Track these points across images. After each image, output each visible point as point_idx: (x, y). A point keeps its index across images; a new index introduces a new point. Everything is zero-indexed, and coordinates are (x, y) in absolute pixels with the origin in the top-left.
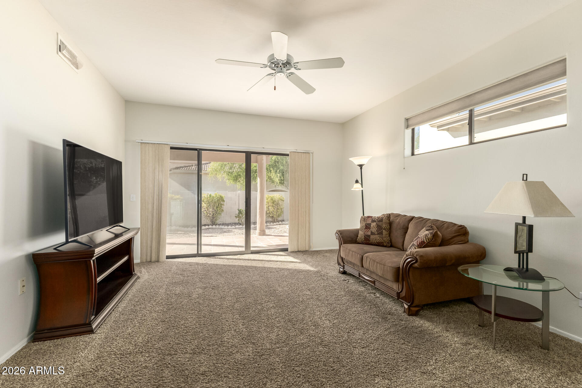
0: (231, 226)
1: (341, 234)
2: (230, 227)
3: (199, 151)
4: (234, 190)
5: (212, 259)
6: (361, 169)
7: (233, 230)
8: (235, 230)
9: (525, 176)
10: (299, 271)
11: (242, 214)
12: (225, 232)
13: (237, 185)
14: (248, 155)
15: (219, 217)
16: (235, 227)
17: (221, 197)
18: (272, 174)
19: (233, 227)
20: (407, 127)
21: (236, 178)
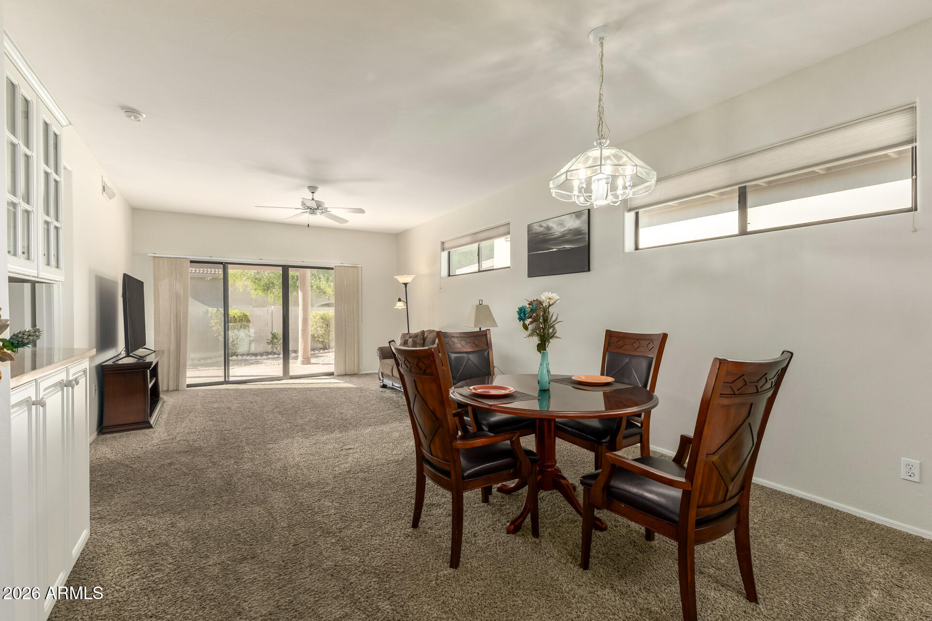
0: (261, 356)
1: (381, 350)
2: (259, 357)
3: (225, 265)
4: (264, 305)
5: (244, 386)
6: (406, 287)
7: (265, 361)
8: (267, 361)
9: (481, 301)
10: (341, 389)
11: (277, 338)
12: (252, 364)
13: (269, 298)
14: (285, 268)
15: (242, 344)
16: (267, 357)
17: (244, 315)
18: (321, 282)
19: (265, 357)
20: (443, 250)
21: (267, 288)
